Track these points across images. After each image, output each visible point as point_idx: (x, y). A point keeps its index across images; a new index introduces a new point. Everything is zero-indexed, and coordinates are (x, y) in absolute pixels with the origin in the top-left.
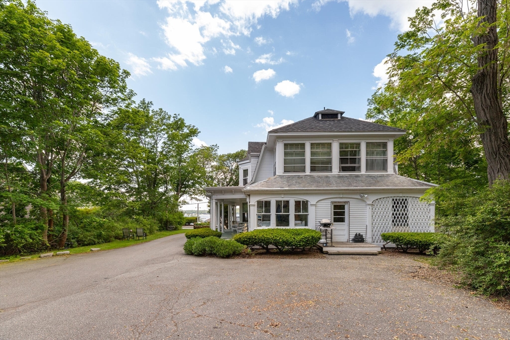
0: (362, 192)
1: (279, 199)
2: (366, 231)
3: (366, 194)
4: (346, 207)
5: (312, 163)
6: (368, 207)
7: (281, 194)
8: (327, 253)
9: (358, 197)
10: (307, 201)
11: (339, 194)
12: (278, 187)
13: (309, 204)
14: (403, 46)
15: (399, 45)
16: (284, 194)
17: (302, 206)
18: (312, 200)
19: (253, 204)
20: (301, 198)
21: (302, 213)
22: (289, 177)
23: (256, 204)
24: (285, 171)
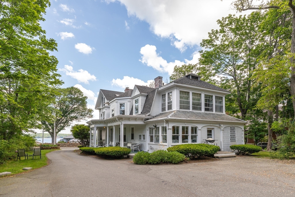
0: (220, 123)
1: (184, 125)
2: (221, 145)
3: (222, 124)
4: (212, 131)
5: (193, 104)
6: (222, 131)
7: (185, 122)
8: (218, 157)
9: (218, 126)
10: (197, 127)
11: (211, 123)
12: (184, 118)
13: (198, 129)
14: (204, 46)
15: (202, 45)
16: (187, 122)
17: (194, 130)
18: (199, 126)
19: (171, 128)
20: (194, 125)
21: (194, 135)
22: (183, 112)
23: (172, 128)
24: (180, 108)
